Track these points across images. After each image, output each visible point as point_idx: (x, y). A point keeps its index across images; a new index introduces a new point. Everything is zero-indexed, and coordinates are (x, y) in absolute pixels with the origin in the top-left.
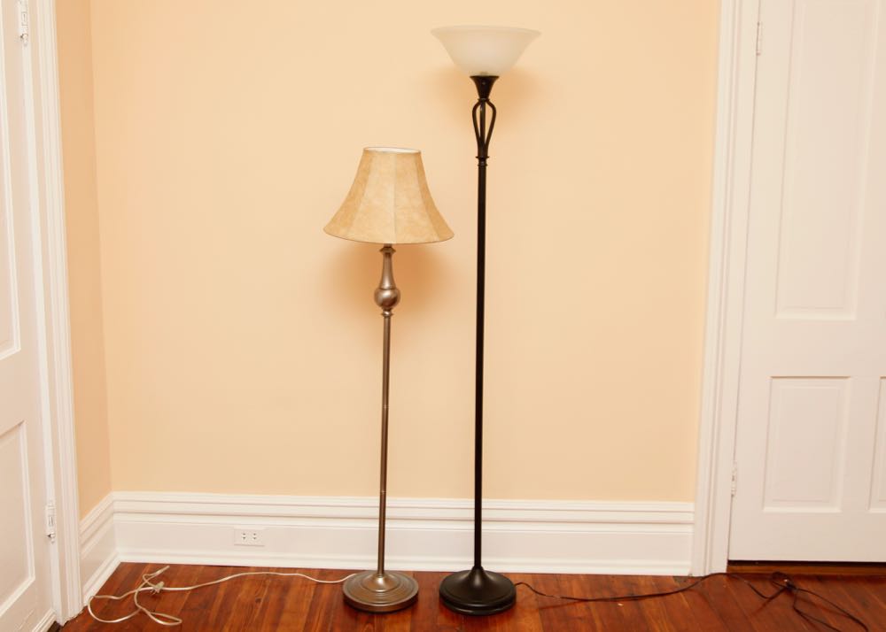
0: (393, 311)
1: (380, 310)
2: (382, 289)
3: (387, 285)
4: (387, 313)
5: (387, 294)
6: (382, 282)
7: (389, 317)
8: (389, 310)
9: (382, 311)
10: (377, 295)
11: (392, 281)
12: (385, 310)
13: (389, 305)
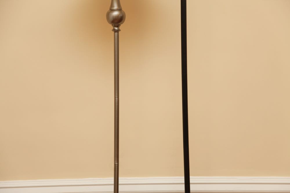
0: (120, 28)
1: (111, 27)
2: (112, 10)
3: (116, 7)
4: (116, 28)
5: (116, 13)
6: (112, 5)
7: (117, 31)
8: (118, 26)
9: (112, 28)
10: (108, 15)
11: (119, 5)
12: (115, 26)
13: (117, 22)
